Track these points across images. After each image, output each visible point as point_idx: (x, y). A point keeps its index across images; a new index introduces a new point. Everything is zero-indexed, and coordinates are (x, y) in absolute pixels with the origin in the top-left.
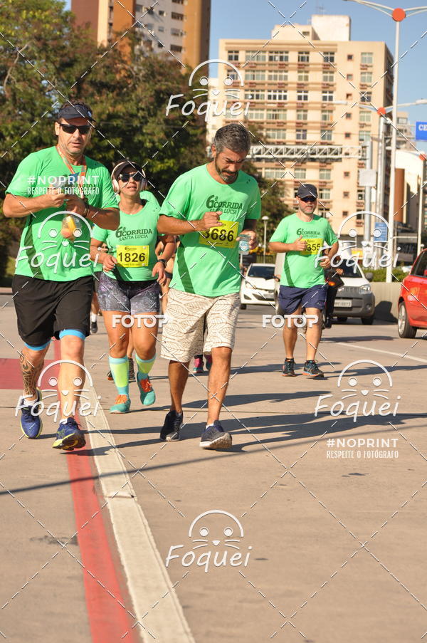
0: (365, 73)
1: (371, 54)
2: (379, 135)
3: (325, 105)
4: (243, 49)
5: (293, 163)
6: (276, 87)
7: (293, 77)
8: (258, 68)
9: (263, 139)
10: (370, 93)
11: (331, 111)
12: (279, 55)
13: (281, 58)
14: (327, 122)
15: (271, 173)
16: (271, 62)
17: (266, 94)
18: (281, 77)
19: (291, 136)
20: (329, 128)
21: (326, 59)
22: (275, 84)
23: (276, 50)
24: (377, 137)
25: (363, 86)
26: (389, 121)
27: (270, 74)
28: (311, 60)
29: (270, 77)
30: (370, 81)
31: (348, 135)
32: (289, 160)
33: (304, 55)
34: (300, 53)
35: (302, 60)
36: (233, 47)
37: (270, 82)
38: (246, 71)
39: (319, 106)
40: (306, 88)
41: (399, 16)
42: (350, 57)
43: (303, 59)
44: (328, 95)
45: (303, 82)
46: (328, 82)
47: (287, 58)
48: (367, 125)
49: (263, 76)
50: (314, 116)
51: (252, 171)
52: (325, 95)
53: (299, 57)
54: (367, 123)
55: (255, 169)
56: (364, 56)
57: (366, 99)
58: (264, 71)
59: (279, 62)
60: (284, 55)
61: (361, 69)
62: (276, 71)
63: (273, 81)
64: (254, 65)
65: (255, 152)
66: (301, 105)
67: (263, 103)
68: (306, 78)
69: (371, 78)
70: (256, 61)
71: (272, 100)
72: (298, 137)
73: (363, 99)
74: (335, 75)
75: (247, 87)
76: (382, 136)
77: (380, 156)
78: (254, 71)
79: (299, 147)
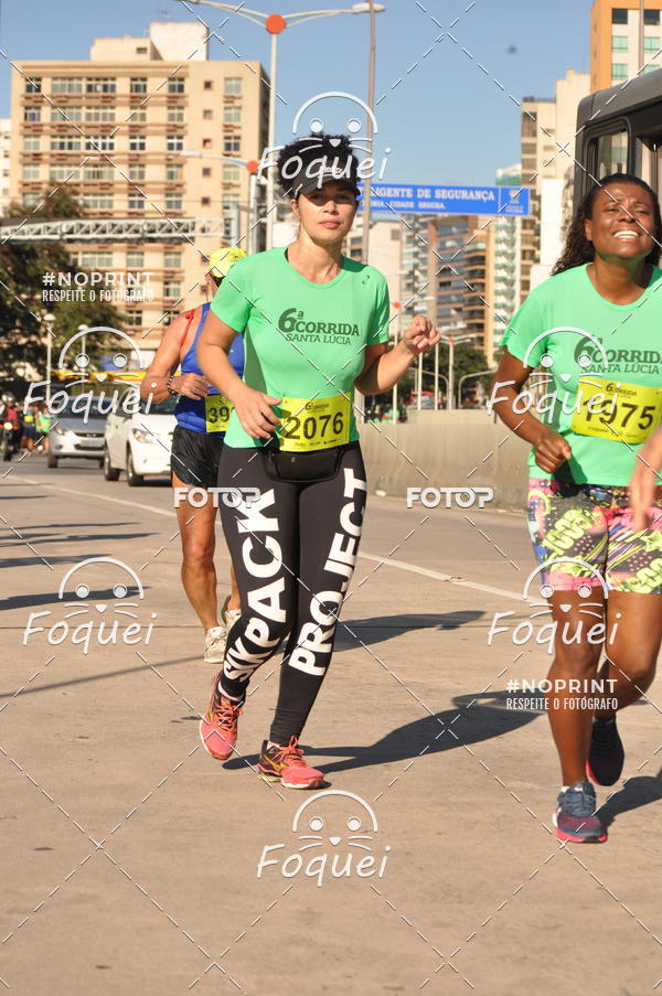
0: (230, 108)
1: (239, 79)
2: (249, 202)
3: (171, 157)
4: (47, 75)
5: (124, 245)
6: (97, 132)
7: (122, 114)
8: (71, 102)
9: (78, 210)
10: (238, 138)
11: (180, 166)
12: (102, 82)
13: (105, 88)
14: (175, 181)
15: (92, 259)
16: (90, 94)
17: (83, 141)
18: (104, 115)
19: (120, 203)
20: (178, 190)
21: (172, 88)
22: (96, 127)
23: (97, 76)
24: (246, 205)
25: (227, 128)
26: (263, 181)
27: (89, 111)
28: (149, 90)
29: (89, 116)
30: (239, 120)
31: (206, 201)
32: (116, 240)
33: (140, 83)
34: (134, 79)
35: (136, 91)
36: (35, 72)
37: (89, 123)
38: (53, 107)
39: (162, 158)
40: (142, 132)
41: (275, 25)
42: (208, 85)
43: (137, 88)
44: (175, 141)
45: (138, 122)
46: (176, 122)
47: (113, 87)
48: (234, 186)
49: (79, 115)
50: (155, 173)
51: (62, 258)
52: (170, 141)
53: (131, 86)
54: (235, 182)
55: (67, 255)
56: (229, 83)
57: (232, 146)
58: (79, 107)
59: (102, 94)
60: (110, 82)
61: (226, 102)
62: (97, 108)
63: (93, 122)
64: (64, 99)
65: (64, 230)
66: (135, 157)
67: (78, 156)
68: (143, 117)
69: (239, 115)
70: (67, 93)
71: (92, 151)
72: (132, 204)
73: (228, 147)
74: (185, 112)
75: (54, 132)
76: (253, 204)
77: (250, 234)
78: (64, 108)
79: (130, 222)
